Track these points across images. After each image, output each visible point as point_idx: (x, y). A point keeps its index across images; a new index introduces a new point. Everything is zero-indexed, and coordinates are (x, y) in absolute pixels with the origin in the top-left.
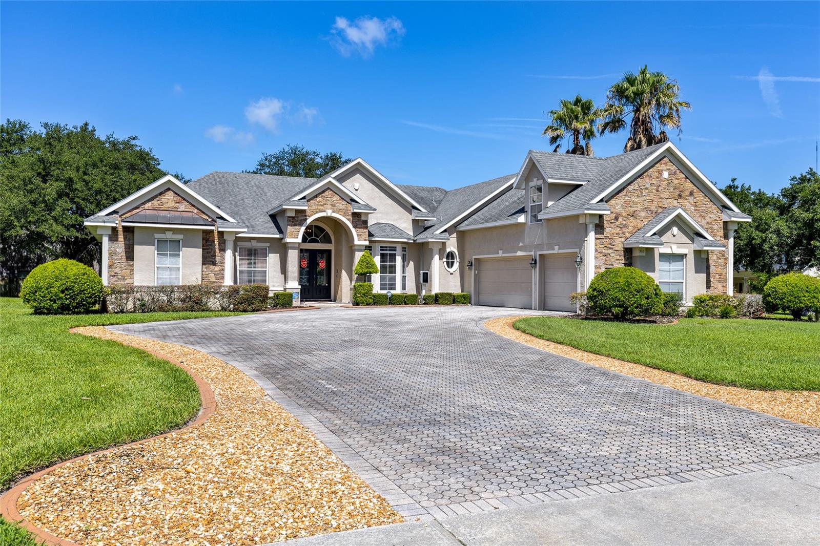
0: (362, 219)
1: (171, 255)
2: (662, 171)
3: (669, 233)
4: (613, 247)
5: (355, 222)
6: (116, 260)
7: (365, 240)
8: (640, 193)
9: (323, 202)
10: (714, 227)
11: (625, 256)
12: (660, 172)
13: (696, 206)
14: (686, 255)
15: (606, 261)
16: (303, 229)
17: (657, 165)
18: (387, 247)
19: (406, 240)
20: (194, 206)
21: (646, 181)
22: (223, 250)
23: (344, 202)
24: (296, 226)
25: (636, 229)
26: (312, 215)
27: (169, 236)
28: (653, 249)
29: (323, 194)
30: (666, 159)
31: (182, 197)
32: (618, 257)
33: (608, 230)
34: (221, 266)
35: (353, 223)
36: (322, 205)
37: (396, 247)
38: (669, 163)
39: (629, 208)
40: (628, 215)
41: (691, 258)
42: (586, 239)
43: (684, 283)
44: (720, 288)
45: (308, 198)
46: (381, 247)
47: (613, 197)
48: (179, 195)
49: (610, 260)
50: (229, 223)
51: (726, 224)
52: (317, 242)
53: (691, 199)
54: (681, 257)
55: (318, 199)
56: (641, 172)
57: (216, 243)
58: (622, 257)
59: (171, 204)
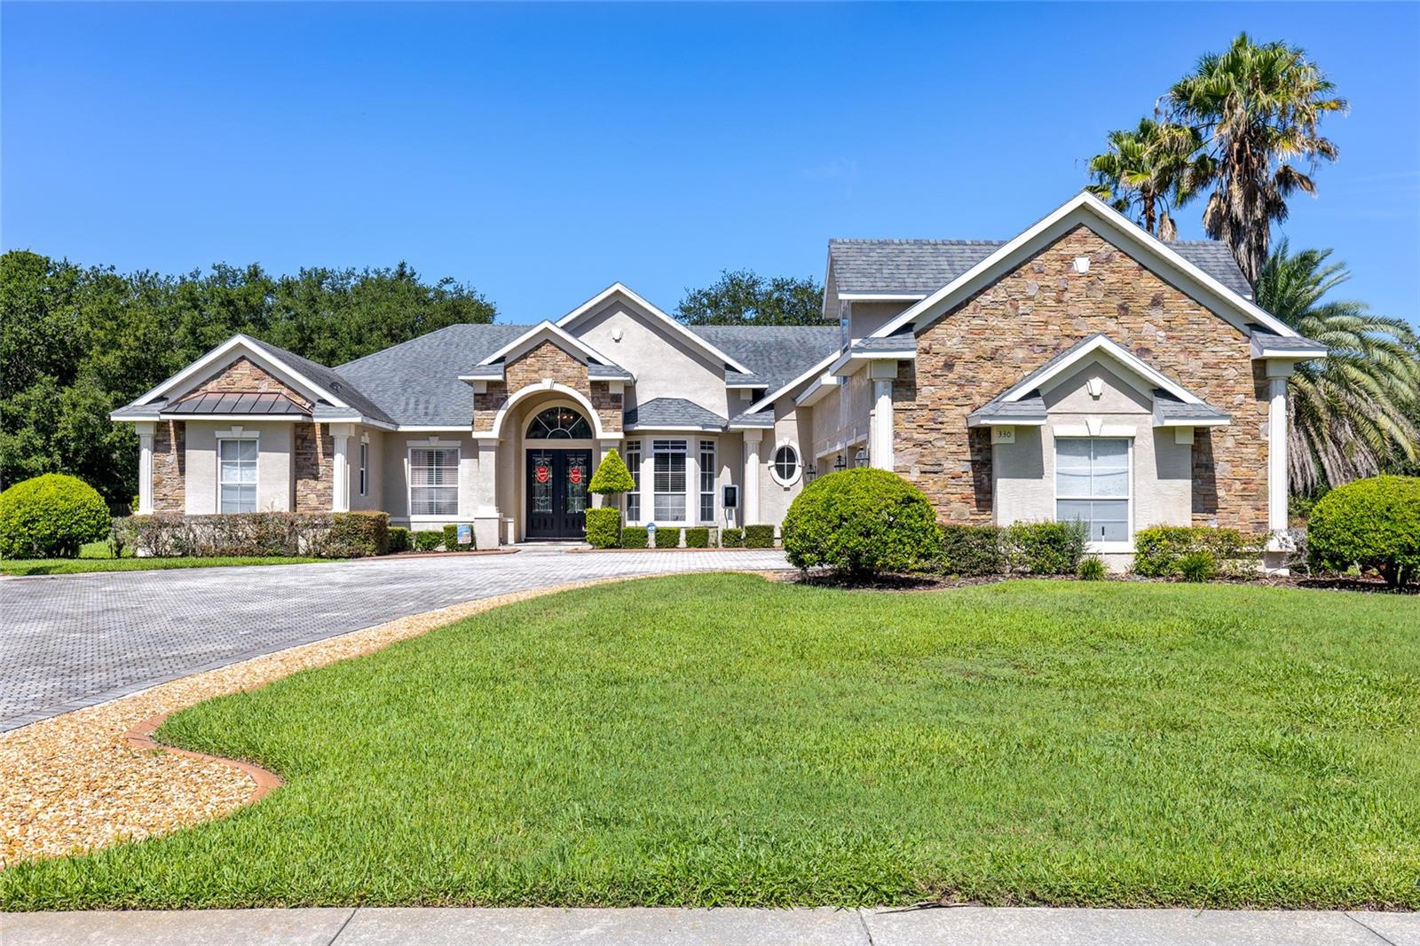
0: (611, 392)
1: (242, 465)
2: (1073, 257)
3: (1081, 393)
4: (939, 426)
5: (598, 398)
6: (165, 474)
7: (616, 430)
8: (1011, 310)
9: (539, 365)
10: (1225, 373)
11: (971, 446)
12: (1067, 261)
13: (1171, 329)
14: (1133, 438)
15: (923, 456)
16: (501, 414)
17: (1057, 246)
18: (667, 442)
19: (700, 429)
20: (282, 383)
21: (1029, 282)
22: (329, 454)
23: (577, 364)
24: (489, 409)
25: (1001, 386)
26: (517, 390)
27: (237, 433)
28: (1037, 429)
29: (538, 352)
30: (1083, 231)
31: (263, 370)
32: (954, 448)
33: (927, 392)
34: (328, 481)
35: (593, 400)
36: (536, 372)
37: (685, 442)
38: (1092, 239)
39: (982, 343)
40: (979, 357)
41: (1146, 447)
42: (872, 412)
43: (1130, 502)
44: (1247, 512)
45: (508, 361)
46: (655, 442)
47: (938, 321)
48: (258, 367)
49: (932, 454)
50: (333, 410)
51: (1260, 365)
52: (566, 436)
53: (1158, 315)
54: (1121, 444)
55: (529, 361)
56: (1015, 264)
57: (319, 442)
58: (966, 448)
59: (247, 383)
